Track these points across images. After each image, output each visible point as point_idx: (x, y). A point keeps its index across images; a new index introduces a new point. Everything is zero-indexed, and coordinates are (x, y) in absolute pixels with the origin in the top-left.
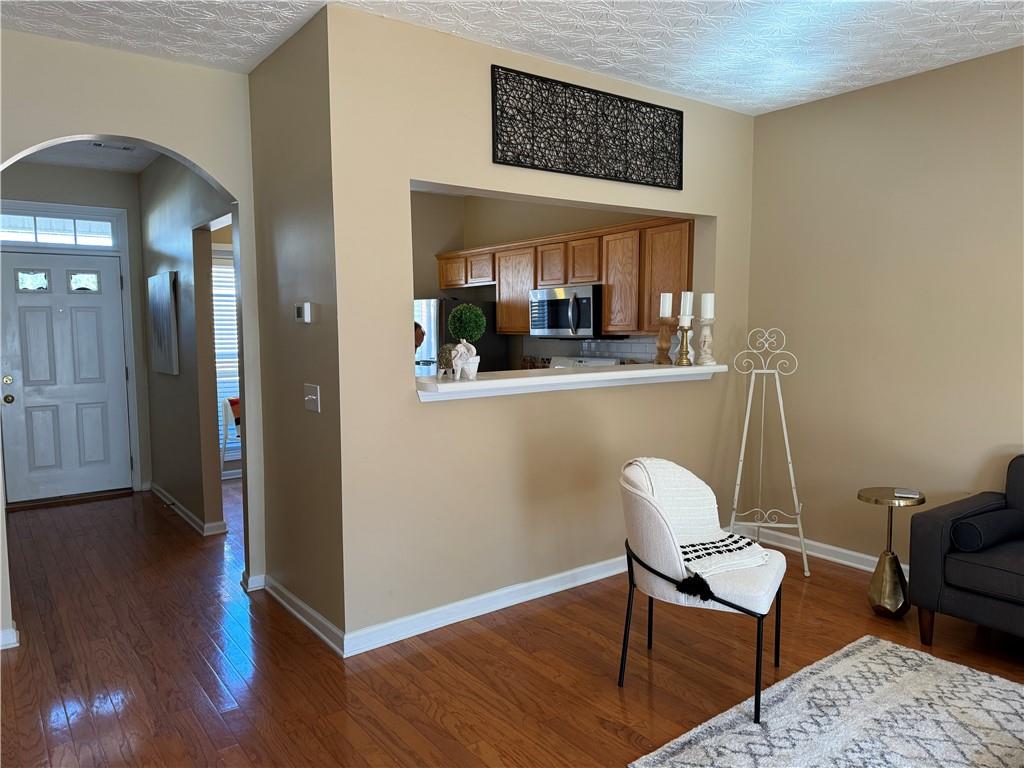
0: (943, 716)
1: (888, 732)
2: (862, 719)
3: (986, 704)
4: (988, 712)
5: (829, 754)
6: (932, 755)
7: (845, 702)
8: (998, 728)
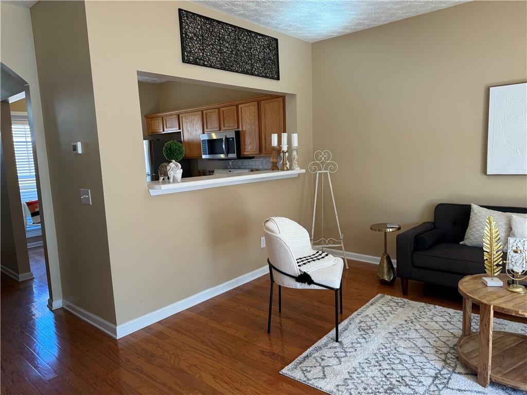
0: (418, 327)
1: (396, 338)
2: (384, 333)
3: (435, 319)
4: (436, 322)
5: (372, 352)
6: (417, 346)
7: (375, 327)
8: (442, 329)
